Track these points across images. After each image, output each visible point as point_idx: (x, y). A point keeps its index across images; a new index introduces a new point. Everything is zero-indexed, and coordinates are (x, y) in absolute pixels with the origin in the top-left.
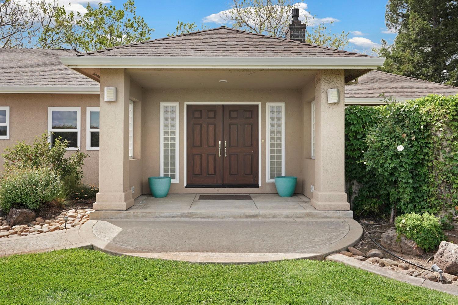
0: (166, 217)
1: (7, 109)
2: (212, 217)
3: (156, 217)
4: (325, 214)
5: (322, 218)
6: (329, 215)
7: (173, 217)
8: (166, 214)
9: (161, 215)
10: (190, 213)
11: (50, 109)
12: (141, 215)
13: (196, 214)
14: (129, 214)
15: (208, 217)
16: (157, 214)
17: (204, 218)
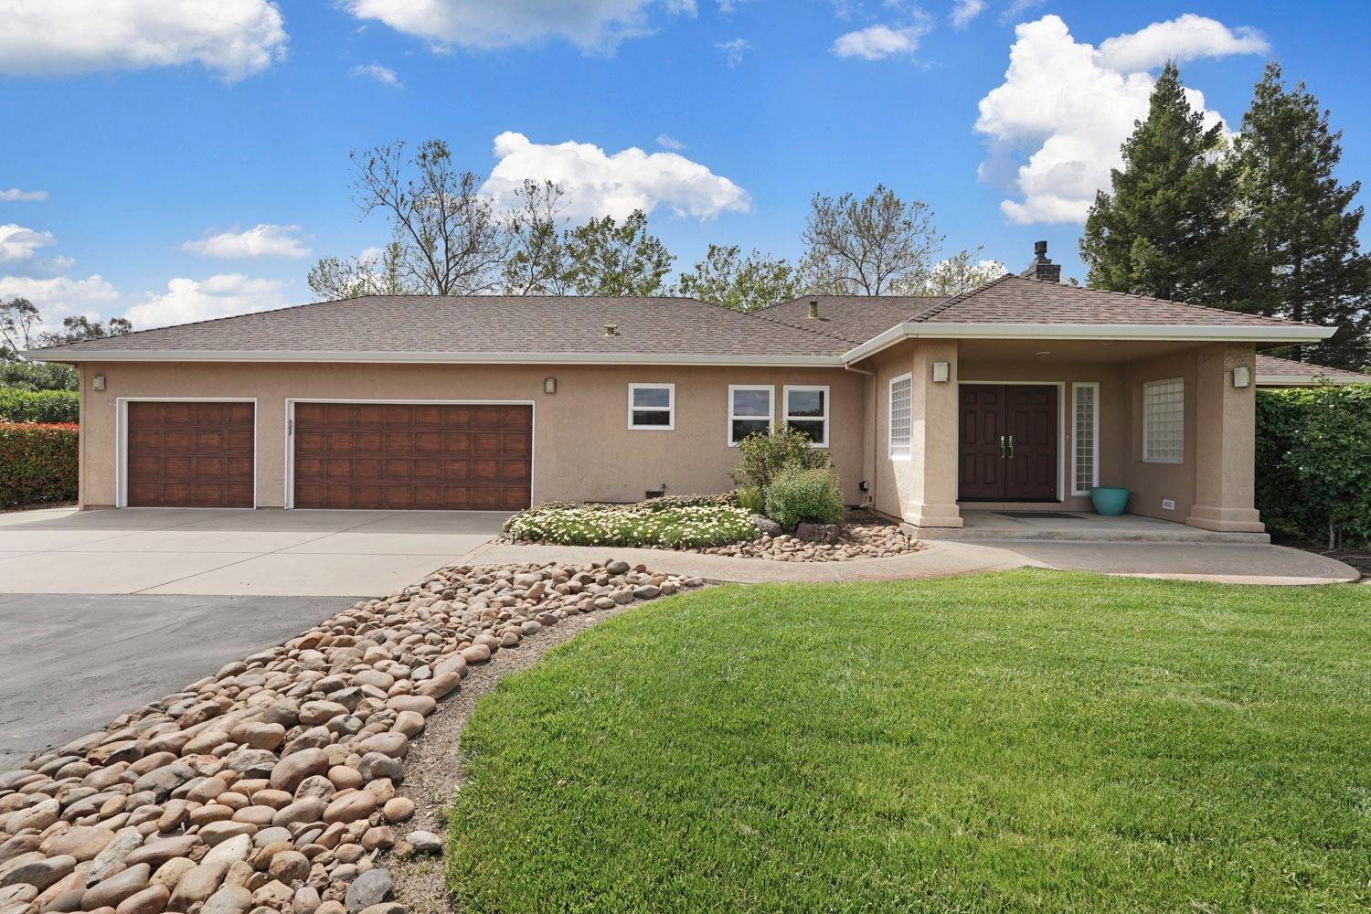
0: (1018, 538)
1: (671, 387)
2: (1079, 539)
3: (1006, 537)
4: (1232, 537)
5: (1229, 542)
6: (1237, 538)
7: (1028, 537)
8: (1018, 534)
9: (1013, 535)
10: (1051, 533)
11: (732, 388)
12: (985, 534)
13: (1058, 534)
14: (970, 533)
15: (1075, 539)
16: (1006, 534)
17: (1070, 539)
